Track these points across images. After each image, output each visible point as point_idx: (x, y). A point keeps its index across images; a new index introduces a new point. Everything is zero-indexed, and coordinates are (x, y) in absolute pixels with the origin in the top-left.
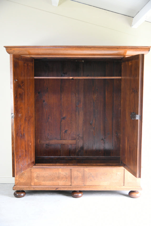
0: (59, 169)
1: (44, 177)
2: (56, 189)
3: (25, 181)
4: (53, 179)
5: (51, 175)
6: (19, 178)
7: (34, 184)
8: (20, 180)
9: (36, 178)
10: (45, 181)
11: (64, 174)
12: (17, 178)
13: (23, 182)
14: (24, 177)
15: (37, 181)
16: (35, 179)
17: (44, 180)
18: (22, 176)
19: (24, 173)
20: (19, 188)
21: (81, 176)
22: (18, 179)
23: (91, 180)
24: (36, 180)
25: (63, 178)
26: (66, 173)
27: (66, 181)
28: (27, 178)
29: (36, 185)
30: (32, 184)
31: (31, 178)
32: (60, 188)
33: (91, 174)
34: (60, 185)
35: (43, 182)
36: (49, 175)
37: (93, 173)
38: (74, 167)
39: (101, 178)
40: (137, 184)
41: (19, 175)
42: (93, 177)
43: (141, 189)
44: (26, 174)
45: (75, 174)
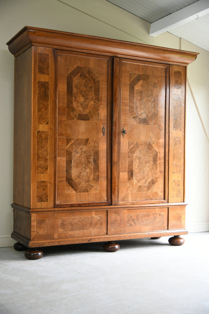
0: (92, 212)
1: (72, 225)
2: (89, 241)
3: (46, 232)
4: (83, 226)
5: (82, 221)
6: (37, 228)
7: (59, 236)
8: (38, 230)
9: (60, 227)
11: (99, 218)
12: (35, 228)
14: (44, 226)
15: (62, 231)
16: (60, 229)
17: (72, 230)
18: (42, 225)
19: (45, 220)
20: (37, 243)
21: (120, 219)
22: (35, 230)
23: (131, 225)
25: (96, 224)
26: (100, 217)
27: (101, 228)
28: (49, 228)
29: (61, 238)
30: (56, 236)
31: (53, 227)
32: (94, 238)
34: (92, 234)
35: (71, 233)
36: (79, 221)
37: (133, 214)
38: (112, 207)
39: (143, 222)
40: (181, 227)
41: (38, 223)
42: (133, 220)
43: (186, 233)
44: (47, 222)
45: (113, 217)
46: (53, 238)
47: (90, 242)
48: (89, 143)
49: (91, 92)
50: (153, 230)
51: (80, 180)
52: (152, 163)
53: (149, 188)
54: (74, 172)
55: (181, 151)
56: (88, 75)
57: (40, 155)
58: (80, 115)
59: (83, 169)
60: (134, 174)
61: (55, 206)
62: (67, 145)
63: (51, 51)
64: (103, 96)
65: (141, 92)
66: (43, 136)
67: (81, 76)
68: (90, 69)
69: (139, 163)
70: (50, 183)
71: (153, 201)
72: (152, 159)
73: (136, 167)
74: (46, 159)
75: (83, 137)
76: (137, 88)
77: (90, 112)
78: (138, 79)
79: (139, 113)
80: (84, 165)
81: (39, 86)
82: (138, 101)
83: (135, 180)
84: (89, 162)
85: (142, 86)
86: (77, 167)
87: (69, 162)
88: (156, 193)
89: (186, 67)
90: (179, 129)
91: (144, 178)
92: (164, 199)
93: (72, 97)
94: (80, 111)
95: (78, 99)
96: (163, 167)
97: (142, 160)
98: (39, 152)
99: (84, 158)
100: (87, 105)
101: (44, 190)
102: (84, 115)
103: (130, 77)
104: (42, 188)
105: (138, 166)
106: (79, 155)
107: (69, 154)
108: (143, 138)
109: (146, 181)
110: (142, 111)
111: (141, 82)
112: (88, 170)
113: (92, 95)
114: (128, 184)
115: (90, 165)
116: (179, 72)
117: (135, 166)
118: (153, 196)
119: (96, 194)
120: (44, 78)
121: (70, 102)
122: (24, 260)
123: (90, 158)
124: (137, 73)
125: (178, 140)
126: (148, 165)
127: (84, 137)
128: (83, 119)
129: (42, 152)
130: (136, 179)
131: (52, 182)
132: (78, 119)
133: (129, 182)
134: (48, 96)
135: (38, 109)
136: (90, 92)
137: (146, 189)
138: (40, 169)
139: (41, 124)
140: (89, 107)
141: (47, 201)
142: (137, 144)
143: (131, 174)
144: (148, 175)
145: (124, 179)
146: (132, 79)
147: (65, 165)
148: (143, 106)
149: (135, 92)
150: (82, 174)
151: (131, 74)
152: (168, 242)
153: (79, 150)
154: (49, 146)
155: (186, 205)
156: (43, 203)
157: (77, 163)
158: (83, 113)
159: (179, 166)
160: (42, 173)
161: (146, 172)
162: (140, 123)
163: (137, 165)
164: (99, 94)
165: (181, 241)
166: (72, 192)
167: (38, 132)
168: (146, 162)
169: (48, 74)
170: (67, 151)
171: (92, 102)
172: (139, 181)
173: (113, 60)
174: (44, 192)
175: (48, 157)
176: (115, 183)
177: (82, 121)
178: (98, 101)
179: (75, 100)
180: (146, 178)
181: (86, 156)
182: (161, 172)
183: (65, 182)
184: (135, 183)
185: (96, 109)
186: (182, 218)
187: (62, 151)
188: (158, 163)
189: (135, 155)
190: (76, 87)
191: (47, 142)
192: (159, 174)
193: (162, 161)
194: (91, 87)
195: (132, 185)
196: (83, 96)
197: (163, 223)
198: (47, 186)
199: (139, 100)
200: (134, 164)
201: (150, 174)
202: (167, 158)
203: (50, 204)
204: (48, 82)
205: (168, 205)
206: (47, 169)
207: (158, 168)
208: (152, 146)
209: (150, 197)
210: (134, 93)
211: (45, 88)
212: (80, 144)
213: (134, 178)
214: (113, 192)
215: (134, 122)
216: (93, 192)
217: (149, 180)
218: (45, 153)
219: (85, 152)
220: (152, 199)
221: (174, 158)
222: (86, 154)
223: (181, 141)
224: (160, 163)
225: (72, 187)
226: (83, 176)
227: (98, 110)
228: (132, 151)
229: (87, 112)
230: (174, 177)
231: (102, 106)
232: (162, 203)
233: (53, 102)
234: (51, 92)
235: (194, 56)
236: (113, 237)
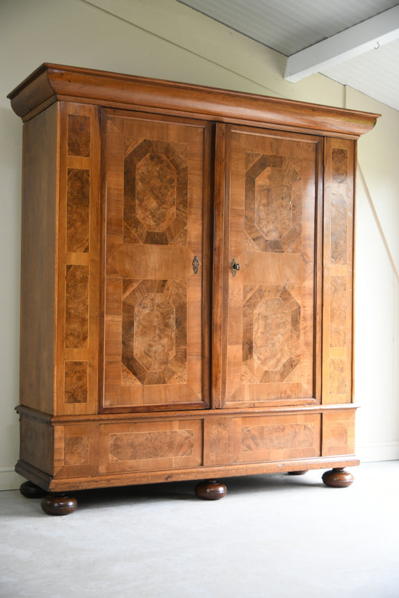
0: (174, 422)
1: (134, 448)
2: (167, 479)
3: (83, 461)
4: (156, 450)
5: (153, 440)
6: (65, 455)
7: (108, 468)
8: (67, 458)
11: (186, 434)
12: (61, 454)
13: (78, 464)
14: (79, 451)
15: (115, 458)
16: (110, 455)
17: (134, 457)
18: (75, 448)
19: (82, 439)
20: (67, 483)
21: (227, 436)
22: (63, 457)
23: (249, 448)
24: (111, 458)
25: (182, 446)
26: (189, 432)
27: (190, 454)
28: (88, 453)
29: (113, 473)
30: (102, 469)
31: (98, 452)
32: (177, 474)
33: (249, 431)
34: (174, 466)
35: (131, 462)
36: (147, 439)
37: (253, 426)
38: (211, 412)
39: (271, 441)
40: (347, 450)
41: (67, 445)
42: (253, 438)
43: (357, 463)
44: (85, 441)
45: (213, 432)
46: (97, 474)
47: (169, 480)
48: (168, 289)
49: (172, 190)
50: (291, 456)
51: (150, 360)
52: (289, 326)
53: (283, 375)
54: (138, 346)
55: (347, 303)
56: (164, 157)
57: (72, 311)
58: (149, 234)
59: (156, 339)
60: (254, 349)
61: (102, 410)
62: (124, 292)
63: (93, 110)
64: (195, 197)
65: (269, 190)
66: (79, 275)
67: (152, 158)
68: (169, 144)
69: (265, 327)
70: (90, 366)
71: (292, 401)
72: (289, 319)
73: (259, 335)
74: (84, 320)
75: (154, 276)
76: (261, 181)
77: (169, 229)
78: (263, 164)
79: (265, 230)
80: (157, 332)
81: (70, 178)
82: (261, 208)
83: (256, 360)
84: (167, 325)
85: (270, 178)
86: (144, 334)
87: (128, 326)
88: (298, 386)
89: (355, 142)
90: (342, 261)
91: (274, 356)
92: (314, 396)
93: (134, 200)
94: (149, 226)
95: (145, 202)
96: (311, 335)
97: (269, 321)
98: (70, 306)
99: (157, 317)
100: (164, 215)
101: (79, 379)
102: (158, 234)
103: (247, 161)
104: (75, 376)
105: (262, 333)
106: (147, 311)
107: (128, 310)
108: (272, 279)
109: (278, 361)
110: (271, 227)
111: (268, 171)
112: (165, 341)
113: (172, 195)
114: (244, 368)
115: (168, 332)
116: (342, 151)
117: (257, 332)
118: (291, 391)
119: (180, 387)
120: (79, 163)
121: (130, 209)
122: (39, 516)
123: (169, 318)
124: (261, 153)
125: (339, 281)
126: (282, 330)
127: (159, 276)
128: (156, 243)
129: (75, 306)
130: (258, 358)
131: (96, 363)
132: (146, 242)
133: (246, 365)
134: (88, 198)
135: (69, 222)
136: (169, 191)
137: (278, 377)
138: (71, 338)
139: (75, 251)
140: (167, 218)
141: (86, 402)
142: (261, 290)
143: (249, 349)
144: (282, 349)
145: (235, 358)
146: (251, 165)
147: (120, 330)
148: (271, 217)
149: (257, 189)
150: (154, 349)
151: (248, 155)
152: (321, 481)
153: (147, 302)
154: (89, 294)
155: (355, 408)
156: (77, 404)
157: (144, 327)
158: (156, 231)
159: (342, 333)
160: (76, 347)
161: (278, 345)
162: (266, 249)
163: (261, 330)
164: (187, 194)
165: (347, 478)
166: (133, 383)
167: (69, 267)
168: (278, 326)
169: (88, 156)
170: (124, 304)
171: (173, 210)
172: (264, 362)
173: (214, 129)
174: (80, 383)
175: (88, 316)
176: (218, 366)
177: (153, 246)
178: (185, 206)
179: (140, 205)
180: (279, 356)
181: (162, 314)
182: (306, 344)
183: (121, 363)
184: (256, 366)
185: (181, 223)
186: (349, 433)
187: (116, 305)
188: (301, 326)
189: (256, 311)
190: (142, 180)
191: (85, 287)
192: (303, 348)
193: (310, 323)
194: (171, 181)
195: (251, 369)
196: (157, 198)
197: (311, 444)
198: (84, 371)
199: (264, 205)
200: (255, 328)
201: (286, 348)
202: (318, 318)
203: (92, 407)
204: (88, 171)
205: (321, 409)
206: (85, 338)
207: (302, 337)
208: (289, 294)
209: (285, 392)
210: (254, 192)
211: (82, 183)
212: (149, 290)
213: (255, 356)
214: (214, 383)
215: (254, 248)
216: (174, 383)
217: (284, 360)
218: (81, 308)
219: (159, 306)
220: (289, 397)
221: (332, 316)
222: (161, 310)
223: (345, 285)
224: (306, 327)
225: (135, 374)
226: (155, 352)
227: (185, 224)
228: (250, 304)
229: (163, 227)
230: (333, 354)
231: (193, 217)
232: (310, 404)
233: (97, 209)
234: (93, 190)
235: (370, 119)
236: (214, 471)
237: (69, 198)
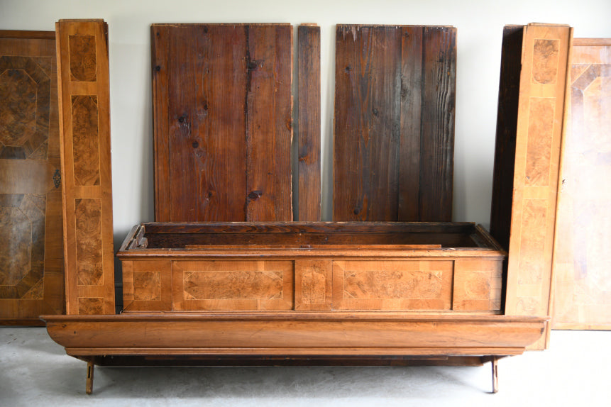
1: (212, 287)
3: (153, 297)
4: (238, 290)
5: (234, 279)
6: (135, 289)
9: (186, 290)
10: (214, 297)
11: (274, 276)
12: (131, 288)
13: (149, 299)
14: (150, 287)
16: (185, 292)
17: (212, 296)
18: (145, 284)
19: (152, 274)
21: (324, 280)
22: (132, 292)
24: (187, 295)
27: (279, 297)
28: (159, 289)
31: (171, 289)
33: (353, 276)
36: (226, 278)
44: (155, 277)
45: (306, 275)
237: (74, 128)
